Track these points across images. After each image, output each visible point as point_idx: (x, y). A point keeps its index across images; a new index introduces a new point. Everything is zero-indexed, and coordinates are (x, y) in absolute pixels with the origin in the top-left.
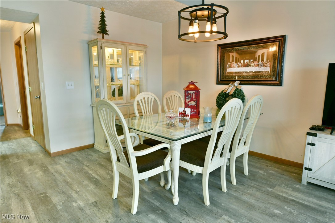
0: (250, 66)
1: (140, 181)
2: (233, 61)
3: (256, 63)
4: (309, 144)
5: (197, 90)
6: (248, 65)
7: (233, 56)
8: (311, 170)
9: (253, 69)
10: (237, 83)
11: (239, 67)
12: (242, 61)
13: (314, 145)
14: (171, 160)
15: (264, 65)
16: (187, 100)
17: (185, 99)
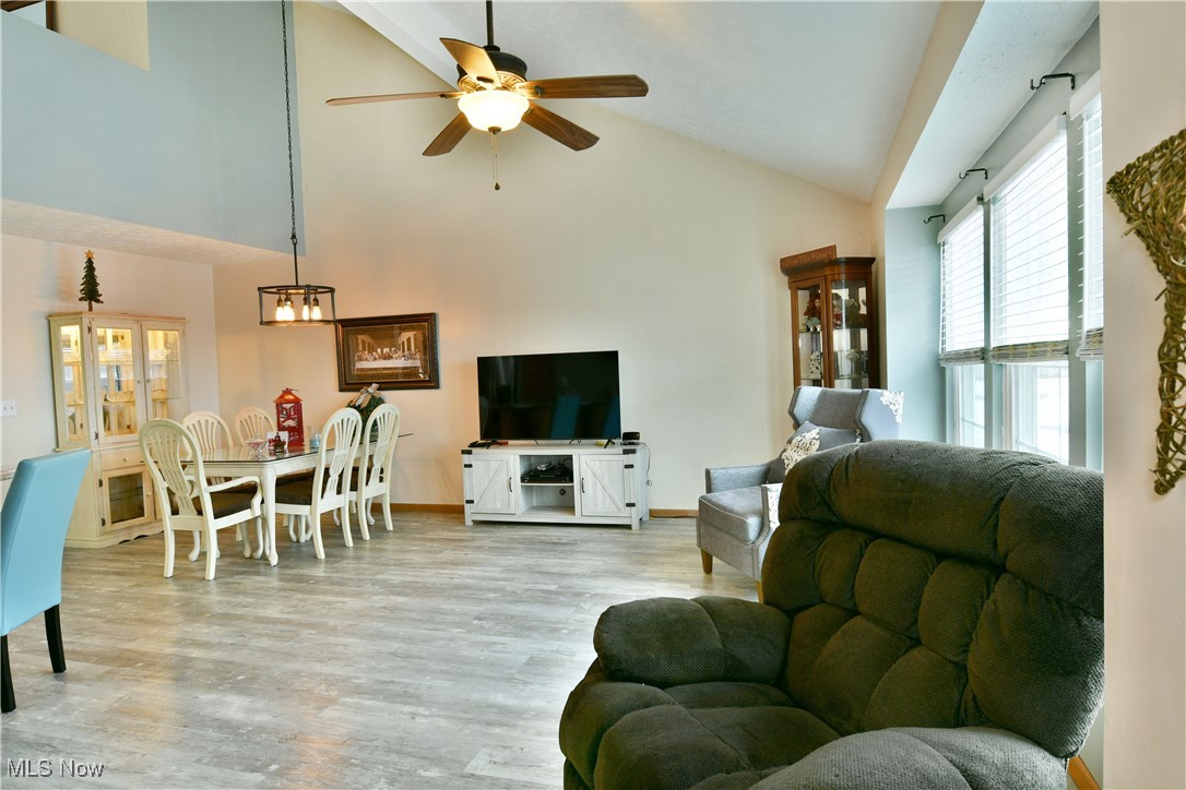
0: (392, 357)
1: (219, 531)
2: (364, 349)
3: (400, 353)
4: (466, 466)
5: (297, 403)
6: (387, 358)
7: (363, 342)
8: (472, 502)
9: (398, 363)
10: (372, 389)
11: (375, 359)
12: (379, 350)
13: (470, 466)
14: (263, 502)
15: (411, 357)
16: (282, 420)
17: (278, 418)
